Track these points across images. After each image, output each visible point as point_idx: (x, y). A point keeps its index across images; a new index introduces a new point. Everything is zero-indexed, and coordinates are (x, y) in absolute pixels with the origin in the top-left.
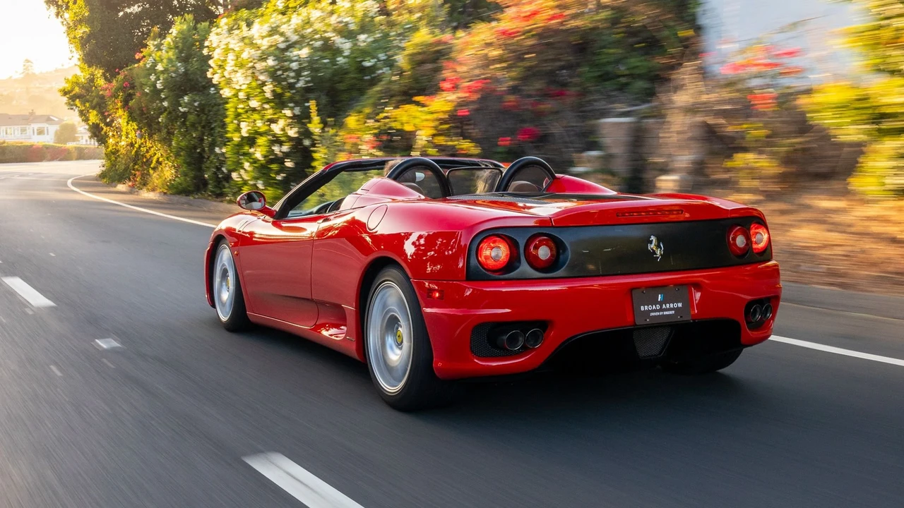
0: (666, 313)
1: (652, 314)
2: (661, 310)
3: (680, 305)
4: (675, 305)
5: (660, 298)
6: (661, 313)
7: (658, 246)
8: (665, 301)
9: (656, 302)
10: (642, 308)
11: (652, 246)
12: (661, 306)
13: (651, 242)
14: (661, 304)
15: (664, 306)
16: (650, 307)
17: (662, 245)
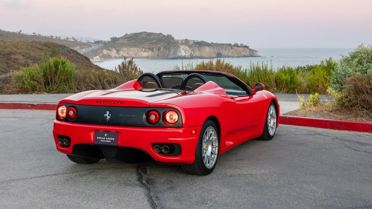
0: (107, 141)
1: (101, 141)
2: (105, 140)
3: (113, 139)
4: (111, 139)
5: (106, 135)
6: (105, 141)
7: (109, 115)
8: (107, 137)
9: (104, 136)
10: (98, 138)
11: (107, 115)
12: (106, 138)
13: (106, 113)
14: (106, 137)
15: (107, 139)
16: (101, 138)
17: (110, 115)
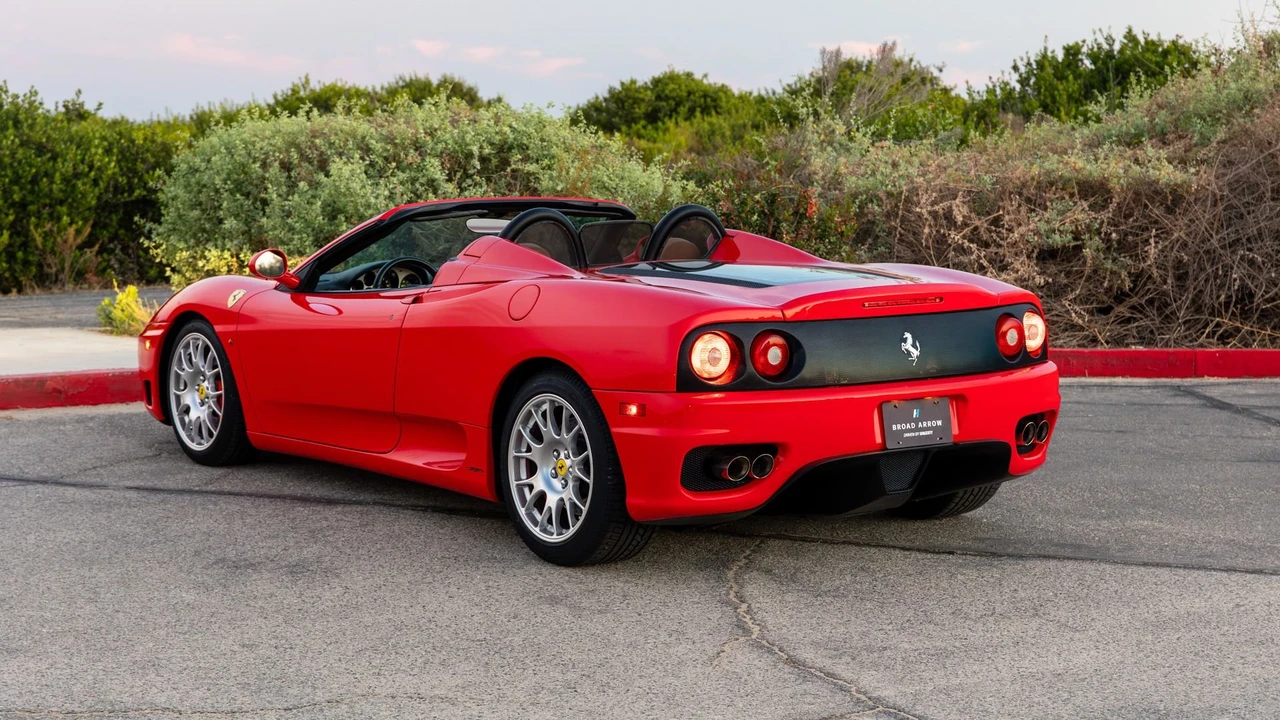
0: (922, 433)
1: (906, 435)
2: (917, 429)
3: (939, 423)
4: (934, 423)
5: (915, 413)
6: (917, 434)
7: (914, 346)
8: (921, 419)
9: (910, 420)
10: (894, 427)
12: (917, 425)
13: (905, 340)
14: (916, 421)
15: (920, 425)
16: (904, 426)
17: (918, 345)
